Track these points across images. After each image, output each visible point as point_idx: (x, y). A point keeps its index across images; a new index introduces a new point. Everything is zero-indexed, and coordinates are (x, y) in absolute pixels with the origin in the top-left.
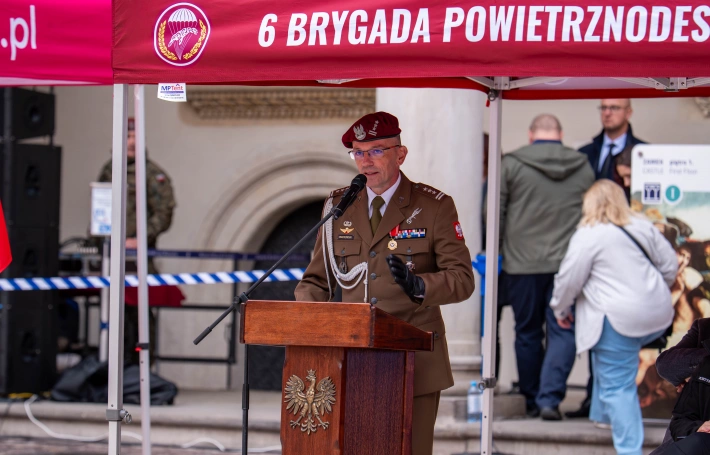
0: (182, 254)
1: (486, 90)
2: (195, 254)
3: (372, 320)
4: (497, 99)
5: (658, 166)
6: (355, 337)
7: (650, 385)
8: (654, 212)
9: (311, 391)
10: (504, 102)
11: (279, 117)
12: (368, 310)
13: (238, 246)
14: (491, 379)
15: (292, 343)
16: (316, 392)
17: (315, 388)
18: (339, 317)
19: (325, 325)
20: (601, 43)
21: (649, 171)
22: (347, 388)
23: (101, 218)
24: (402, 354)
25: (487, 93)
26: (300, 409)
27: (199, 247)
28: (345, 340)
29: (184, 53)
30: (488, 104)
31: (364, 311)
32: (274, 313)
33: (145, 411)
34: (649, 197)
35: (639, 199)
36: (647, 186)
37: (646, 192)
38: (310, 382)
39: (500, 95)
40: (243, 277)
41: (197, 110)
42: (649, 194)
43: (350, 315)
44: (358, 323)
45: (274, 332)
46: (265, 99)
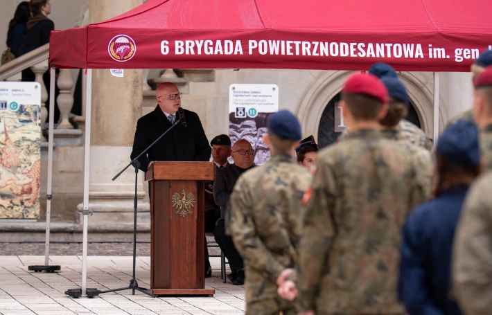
6: (207, 176)
9: (184, 199)
17: (186, 198)
20: (320, 56)
26: (179, 206)
28: (202, 177)
29: (125, 56)
38: (183, 195)
43: (204, 167)
44: (208, 170)
45: (169, 174)
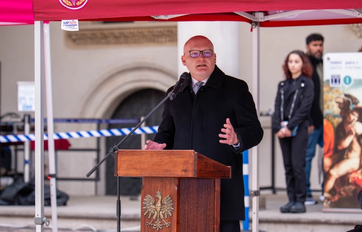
0: (69, 121)
1: (250, 22)
2: (76, 121)
3: (195, 160)
4: (257, 27)
5: (339, 65)
6: (185, 171)
7: (338, 190)
8: (337, 91)
10: (261, 28)
11: (120, 43)
12: (193, 154)
13: (99, 115)
14: (257, 191)
15: (146, 175)
16: (162, 204)
17: (161, 202)
18: (175, 159)
19: (167, 164)
21: (334, 68)
22: (181, 202)
23: (23, 102)
24: (213, 180)
25: (251, 23)
26: (153, 215)
27: (76, 116)
28: (180, 173)
30: (252, 30)
31: (190, 155)
32: (135, 157)
33: (54, 210)
34: (334, 82)
35: (328, 84)
36: (332, 76)
37: (332, 80)
38: (158, 199)
39: (259, 24)
40: (106, 133)
41: (74, 41)
42: (334, 81)
43: (181, 157)
44: (186, 162)
45: (136, 169)
46: (112, 34)
